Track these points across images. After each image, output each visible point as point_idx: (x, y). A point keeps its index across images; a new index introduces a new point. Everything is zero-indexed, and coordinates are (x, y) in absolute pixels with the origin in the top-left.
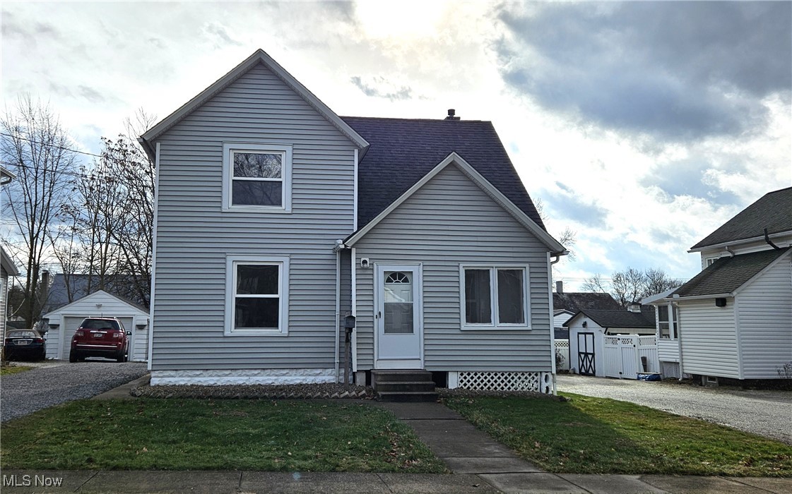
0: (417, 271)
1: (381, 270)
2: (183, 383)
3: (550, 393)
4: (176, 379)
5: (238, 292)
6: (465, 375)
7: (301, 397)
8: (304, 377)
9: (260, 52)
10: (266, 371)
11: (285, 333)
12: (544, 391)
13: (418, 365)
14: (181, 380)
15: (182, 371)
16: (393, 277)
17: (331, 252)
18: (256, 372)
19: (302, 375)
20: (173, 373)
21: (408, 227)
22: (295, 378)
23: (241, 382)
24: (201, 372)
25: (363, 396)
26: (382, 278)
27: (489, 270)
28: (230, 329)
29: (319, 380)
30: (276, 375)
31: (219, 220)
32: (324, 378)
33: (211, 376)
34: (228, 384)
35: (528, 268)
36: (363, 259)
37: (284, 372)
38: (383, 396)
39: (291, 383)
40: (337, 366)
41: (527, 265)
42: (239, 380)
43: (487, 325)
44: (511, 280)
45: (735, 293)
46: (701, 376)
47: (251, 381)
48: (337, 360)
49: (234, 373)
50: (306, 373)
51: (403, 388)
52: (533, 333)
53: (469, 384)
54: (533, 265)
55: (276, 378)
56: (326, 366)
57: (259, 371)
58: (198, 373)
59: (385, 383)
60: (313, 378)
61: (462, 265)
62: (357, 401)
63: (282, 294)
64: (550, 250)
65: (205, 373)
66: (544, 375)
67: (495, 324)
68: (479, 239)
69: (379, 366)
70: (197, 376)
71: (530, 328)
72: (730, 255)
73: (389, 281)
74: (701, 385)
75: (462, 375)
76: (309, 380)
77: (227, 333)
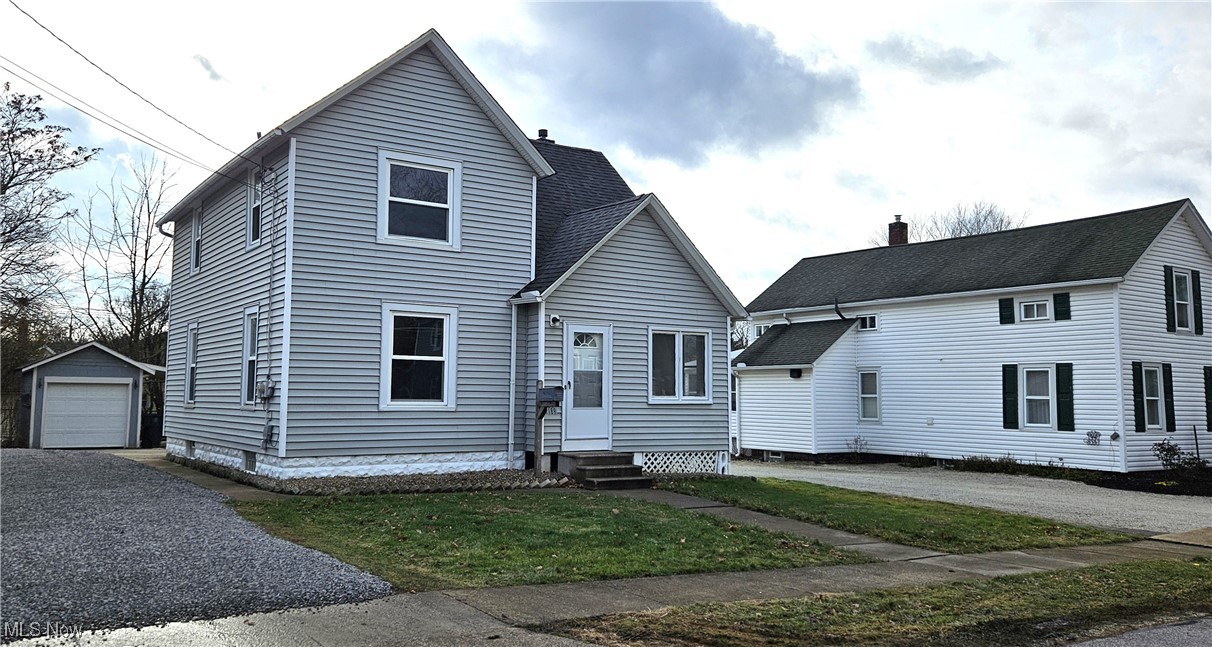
0: (607, 331)
1: (571, 329)
2: (325, 475)
3: (726, 473)
4: (316, 469)
5: (395, 353)
6: (650, 456)
7: (500, 488)
8: (470, 463)
9: (433, 32)
10: (428, 456)
11: (452, 406)
12: (720, 473)
13: (605, 446)
14: (323, 471)
15: (324, 459)
16: (581, 339)
17: (504, 305)
18: (416, 458)
19: (470, 460)
20: (312, 461)
21: (597, 279)
22: (461, 464)
23: (398, 472)
24: (349, 459)
25: (566, 484)
26: (572, 339)
27: (674, 335)
28: (387, 402)
29: (488, 466)
30: (440, 462)
31: (373, 254)
32: (494, 463)
33: (360, 464)
34: (382, 474)
35: (710, 334)
36: (552, 316)
37: (450, 456)
38: (599, 483)
39: (457, 471)
40: (511, 448)
41: (710, 331)
42: (396, 468)
43: (672, 398)
44: (695, 347)
45: (814, 363)
46: (763, 451)
47: (410, 469)
48: (511, 441)
49: (389, 459)
50: (474, 457)
51: (611, 473)
52: (713, 407)
53: (652, 467)
54: (715, 331)
55: (439, 464)
56: (495, 448)
57: (420, 456)
58: (345, 460)
59: (593, 468)
60: (481, 463)
61: (651, 328)
62: (561, 491)
63: (449, 356)
64: (730, 314)
65: (353, 460)
66: (721, 453)
67: (679, 398)
68: (667, 298)
69: (567, 447)
70: (344, 464)
71: (711, 401)
72: (788, 323)
73: (576, 343)
74: (763, 460)
75: (646, 456)
76: (477, 467)
77: (383, 407)
